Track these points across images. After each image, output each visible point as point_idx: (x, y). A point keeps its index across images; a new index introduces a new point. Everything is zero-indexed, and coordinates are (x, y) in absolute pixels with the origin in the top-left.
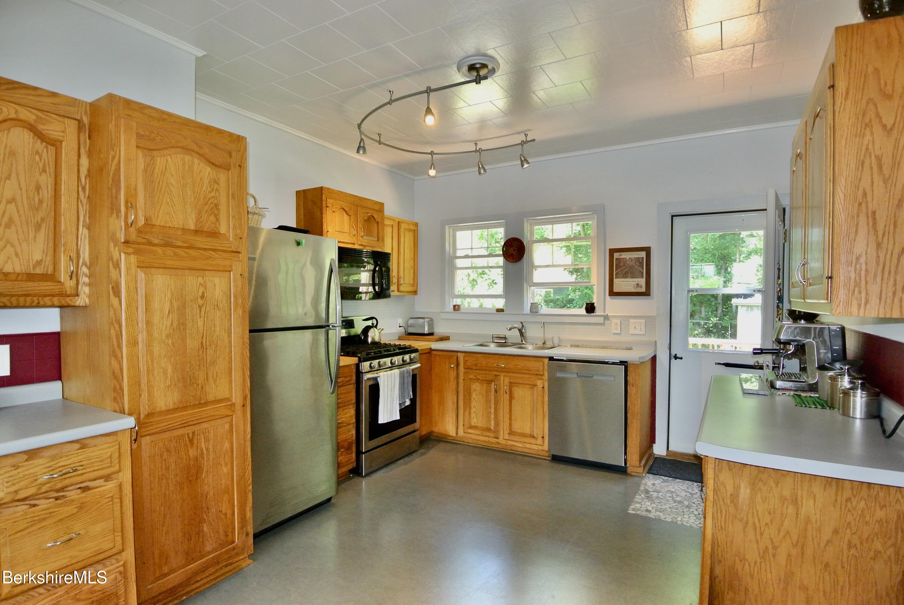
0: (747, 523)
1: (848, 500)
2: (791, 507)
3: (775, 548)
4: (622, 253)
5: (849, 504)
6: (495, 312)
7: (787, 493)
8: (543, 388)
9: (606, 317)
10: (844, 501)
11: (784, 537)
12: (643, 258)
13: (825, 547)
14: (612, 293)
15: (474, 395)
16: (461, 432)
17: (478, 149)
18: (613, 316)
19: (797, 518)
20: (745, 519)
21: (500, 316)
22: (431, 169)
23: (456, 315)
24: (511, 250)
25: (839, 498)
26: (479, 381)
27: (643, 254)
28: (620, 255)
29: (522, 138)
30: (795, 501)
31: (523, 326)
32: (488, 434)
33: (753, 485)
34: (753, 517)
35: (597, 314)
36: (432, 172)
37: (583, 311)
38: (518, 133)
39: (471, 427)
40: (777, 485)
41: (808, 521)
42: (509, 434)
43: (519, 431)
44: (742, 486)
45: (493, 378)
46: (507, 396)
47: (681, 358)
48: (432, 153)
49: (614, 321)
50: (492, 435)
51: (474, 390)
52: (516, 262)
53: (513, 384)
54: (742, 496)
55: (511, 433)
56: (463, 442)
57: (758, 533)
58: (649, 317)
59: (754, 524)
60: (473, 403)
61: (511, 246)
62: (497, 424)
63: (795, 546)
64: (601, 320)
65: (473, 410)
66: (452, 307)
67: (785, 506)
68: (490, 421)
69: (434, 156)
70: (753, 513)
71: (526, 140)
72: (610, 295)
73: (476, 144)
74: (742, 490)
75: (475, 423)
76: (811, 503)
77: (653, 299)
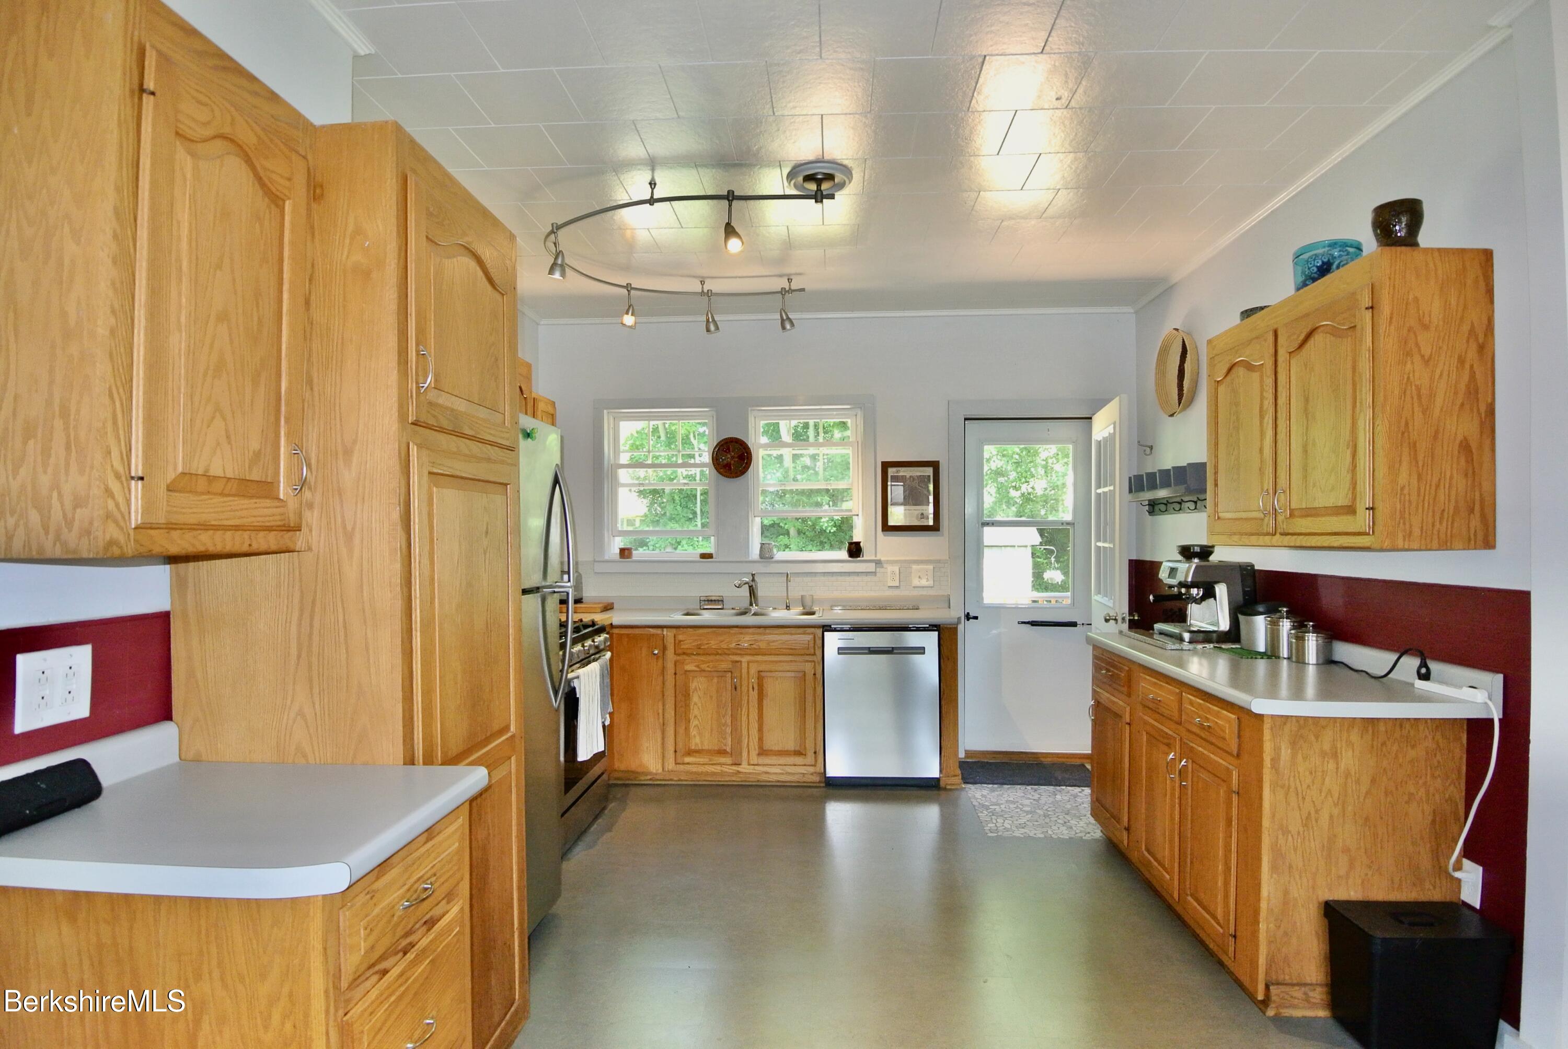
0: (1289, 789)
1: (1384, 744)
2: (1331, 761)
3: (1317, 811)
4: (900, 469)
5: (1384, 749)
6: (698, 559)
7: (1327, 747)
8: (815, 674)
9: (878, 563)
10: (1379, 745)
11: (1326, 797)
12: (929, 476)
13: (1364, 800)
14: (887, 528)
15: (695, 699)
16: (670, 765)
17: (705, 291)
18: (888, 562)
19: (1337, 772)
20: (1287, 784)
21: (707, 566)
22: (627, 313)
23: (625, 566)
24: (727, 458)
25: (1375, 743)
26: (704, 674)
27: (929, 471)
28: (897, 472)
29: (783, 283)
30: (1335, 755)
31: (753, 580)
32: (723, 760)
33: (1293, 744)
34: (1295, 780)
35: (865, 558)
36: (629, 320)
37: (843, 554)
38: (781, 276)
39: (690, 753)
40: (1317, 740)
41: (1347, 775)
42: (759, 754)
43: (776, 748)
44: (1283, 747)
45: (730, 666)
46: (754, 695)
47: (976, 618)
48: (628, 287)
49: (890, 568)
50: (728, 760)
51: (696, 689)
52: (737, 477)
53: (762, 674)
54: (1283, 758)
55: (763, 752)
56: (671, 780)
57: (1300, 798)
58: (939, 561)
59: (1296, 789)
60: (695, 711)
61: (728, 450)
62: (737, 741)
63: (1336, 805)
64: (871, 567)
65: (694, 722)
66: (618, 551)
67: (1326, 763)
68: (725, 738)
69: (633, 292)
70: (1294, 777)
71: (790, 289)
72: (883, 530)
73: (702, 283)
74: (1283, 751)
75: (696, 744)
76: (1350, 753)
77: (943, 535)
